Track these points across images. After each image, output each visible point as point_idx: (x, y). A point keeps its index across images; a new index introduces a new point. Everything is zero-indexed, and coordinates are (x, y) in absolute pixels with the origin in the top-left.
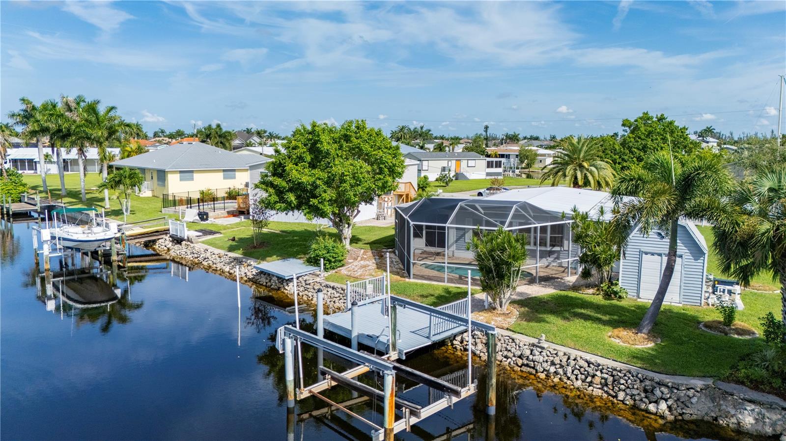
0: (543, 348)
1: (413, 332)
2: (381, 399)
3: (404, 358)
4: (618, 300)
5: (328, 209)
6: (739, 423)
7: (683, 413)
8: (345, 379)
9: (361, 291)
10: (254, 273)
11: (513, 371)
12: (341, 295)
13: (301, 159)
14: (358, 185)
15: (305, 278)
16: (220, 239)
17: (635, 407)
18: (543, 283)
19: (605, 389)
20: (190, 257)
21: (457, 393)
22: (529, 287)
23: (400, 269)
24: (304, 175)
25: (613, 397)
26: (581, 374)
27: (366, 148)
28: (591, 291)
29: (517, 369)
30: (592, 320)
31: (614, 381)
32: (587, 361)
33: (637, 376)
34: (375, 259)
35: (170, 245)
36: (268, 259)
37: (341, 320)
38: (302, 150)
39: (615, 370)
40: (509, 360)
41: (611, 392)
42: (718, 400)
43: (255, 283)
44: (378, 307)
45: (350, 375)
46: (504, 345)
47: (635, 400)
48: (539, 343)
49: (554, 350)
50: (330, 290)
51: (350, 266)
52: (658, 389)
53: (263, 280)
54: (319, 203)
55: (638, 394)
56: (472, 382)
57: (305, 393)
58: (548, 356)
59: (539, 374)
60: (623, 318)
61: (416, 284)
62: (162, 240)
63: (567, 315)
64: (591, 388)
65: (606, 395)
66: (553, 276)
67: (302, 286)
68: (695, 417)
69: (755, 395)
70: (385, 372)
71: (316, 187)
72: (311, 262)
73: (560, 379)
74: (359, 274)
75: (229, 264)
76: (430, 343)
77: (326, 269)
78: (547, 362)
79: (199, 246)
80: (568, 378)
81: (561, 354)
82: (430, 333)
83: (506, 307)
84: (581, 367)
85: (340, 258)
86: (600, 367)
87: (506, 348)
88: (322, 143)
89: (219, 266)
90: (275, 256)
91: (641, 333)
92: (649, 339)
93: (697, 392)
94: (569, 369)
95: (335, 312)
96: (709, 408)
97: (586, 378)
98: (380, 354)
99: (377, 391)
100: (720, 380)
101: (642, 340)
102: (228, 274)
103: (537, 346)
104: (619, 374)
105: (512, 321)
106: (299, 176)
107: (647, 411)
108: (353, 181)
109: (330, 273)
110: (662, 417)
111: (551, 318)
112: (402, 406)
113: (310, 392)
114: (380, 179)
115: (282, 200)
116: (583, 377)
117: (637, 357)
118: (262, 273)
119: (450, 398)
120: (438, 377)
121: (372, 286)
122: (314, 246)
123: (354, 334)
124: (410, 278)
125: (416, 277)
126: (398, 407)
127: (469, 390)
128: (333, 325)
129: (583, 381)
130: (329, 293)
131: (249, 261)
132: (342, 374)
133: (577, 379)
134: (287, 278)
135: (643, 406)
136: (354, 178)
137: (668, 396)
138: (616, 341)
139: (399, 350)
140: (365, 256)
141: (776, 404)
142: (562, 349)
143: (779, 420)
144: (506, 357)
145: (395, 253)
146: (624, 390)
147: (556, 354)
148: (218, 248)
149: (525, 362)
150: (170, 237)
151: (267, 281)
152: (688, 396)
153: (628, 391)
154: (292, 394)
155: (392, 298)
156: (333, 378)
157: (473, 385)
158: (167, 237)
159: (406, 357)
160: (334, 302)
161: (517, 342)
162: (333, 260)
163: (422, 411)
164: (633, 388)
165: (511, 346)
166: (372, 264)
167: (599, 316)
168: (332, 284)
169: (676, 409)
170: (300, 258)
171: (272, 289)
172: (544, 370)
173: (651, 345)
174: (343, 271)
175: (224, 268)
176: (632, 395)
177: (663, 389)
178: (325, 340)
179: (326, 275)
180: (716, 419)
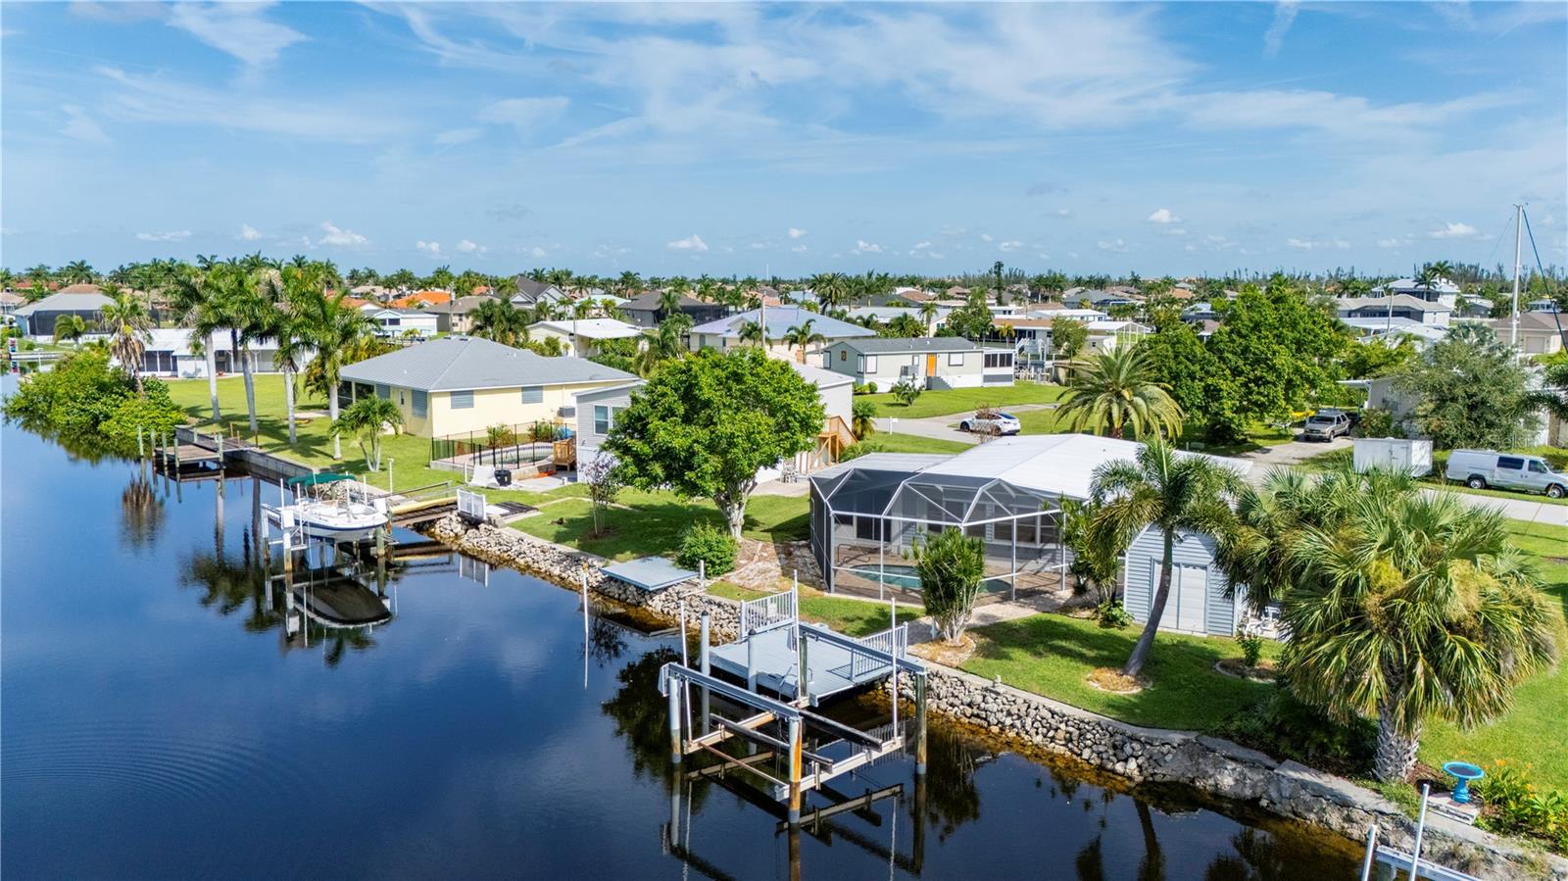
0: (998, 694)
1: (830, 671)
2: (786, 752)
3: (817, 705)
4: (1120, 628)
5: (711, 487)
6: (1217, 785)
7: (1155, 774)
8: (743, 729)
9: (761, 611)
10: (599, 579)
11: (960, 723)
12: (731, 617)
13: (671, 412)
14: (754, 450)
15: (677, 589)
16: (538, 520)
17: (1101, 768)
18: (1022, 600)
19: (1070, 745)
20: (494, 550)
21: (877, 747)
22: (1002, 606)
23: (817, 576)
24: (674, 436)
25: (1078, 755)
26: (1043, 727)
27: (766, 391)
28: (1087, 613)
29: (965, 720)
30: (1072, 656)
31: (1080, 735)
32: (1050, 711)
33: (1107, 730)
34: (780, 559)
35: (459, 529)
36: (618, 556)
37: (732, 654)
38: (672, 398)
39: (1083, 722)
40: (956, 709)
41: (1076, 750)
42: (1196, 757)
43: (602, 594)
44: (783, 635)
45: (749, 724)
46: (951, 690)
47: (1102, 759)
48: (994, 687)
49: (1013, 696)
50: (715, 607)
51: (742, 570)
52: (1128, 745)
53: (614, 590)
54: (698, 477)
55: (1106, 751)
56: (899, 734)
57: (693, 747)
58: (1004, 704)
59: (992, 727)
60: (1116, 654)
61: (839, 601)
62: (446, 521)
63: (1040, 648)
64: (1053, 744)
65: (1070, 754)
66: (1041, 588)
67: (673, 601)
68: (1168, 778)
69: (1240, 751)
70: (791, 718)
71: (693, 454)
72: (685, 564)
73: (1017, 734)
74: (756, 583)
75: (559, 562)
76: (851, 686)
77: (707, 576)
78: (1002, 711)
79: (508, 533)
80: (1027, 733)
81: (1020, 701)
82: (851, 673)
83: (960, 636)
84: (1043, 718)
85: (726, 559)
86: (1066, 718)
87: (953, 693)
88: (700, 389)
89: (544, 566)
90: (628, 553)
91: (1127, 674)
92: (1134, 684)
93: (1174, 748)
94: (1029, 721)
95: (724, 642)
96: (1186, 767)
97: (1048, 731)
98: (786, 699)
99: (782, 743)
100: (1206, 734)
101: (1127, 684)
102: (558, 579)
103: (991, 691)
104: (1087, 726)
105: (965, 656)
106: (668, 438)
107: (1114, 771)
108: (747, 445)
109: (713, 582)
110: (1130, 778)
111: (1017, 653)
112: (811, 760)
113: (700, 744)
114: (787, 437)
115: (643, 471)
116: (1045, 730)
117: (1113, 706)
118: (612, 579)
119: (869, 752)
120: (864, 730)
121: (775, 606)
122: (689, 540)
123: (752, 673)
124: (829, 592)
125: (840, 589)
126: (806, 760)
127: (894, 743)
128: (722, 660)
129: (1045, 736)
130: (713, 613)
131: (590, 560)
132: (739, 723)
133: (1037, 733)
134: (651, 589)
135: (1110, 766)
136: (748, 438)
137: (1140, 753)
138: (1095, 686)
139: (811, 694)
140: (765, 554)
141: (1260, 762)
142: (1023, 695)
143: (1261, 781)
144: (952, 705)
145: (810, 548)
146: (1090, 747)
147: (1014, 701)
148: (537, 536)
149: (976, 711)
150: (459, 515)
151: (620, 592)
152: (1162, 753)
153: (1094, 747)
154: (679, 747)
155: (801, 627)
156: (727, 729)
157: (900, 738)
158: (453, 516)
159: (820, 704)
160: (721, 626)
161: (967, 685)
162: (718, 562)
163: (834, 766)
164: (1100, 744)
165: (960, 691)
166: (774, 567)
167: (1084, 651)
168: (717, 599)
169: (1146, 769)
170: (667, 556)
171: (629, 604)
172: (999, 722)
173: (1137, 690)
174: (733, 578)
175: (552, 569)
176: (1099, 753)
177: (1134, 744)
178: (712, 678)
179: (708, 585)
180: (1193, 781)
